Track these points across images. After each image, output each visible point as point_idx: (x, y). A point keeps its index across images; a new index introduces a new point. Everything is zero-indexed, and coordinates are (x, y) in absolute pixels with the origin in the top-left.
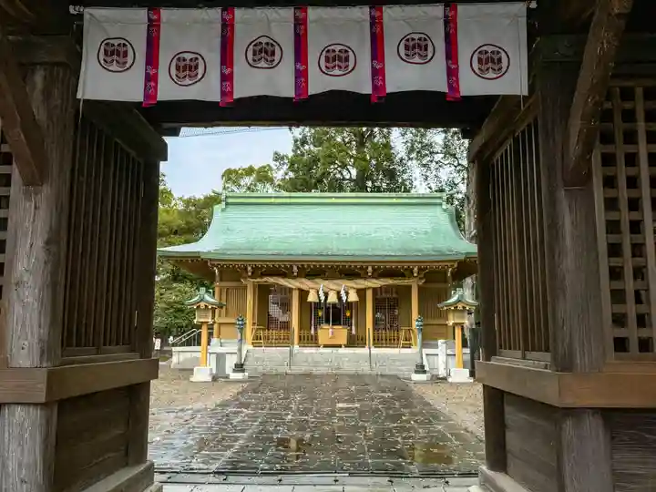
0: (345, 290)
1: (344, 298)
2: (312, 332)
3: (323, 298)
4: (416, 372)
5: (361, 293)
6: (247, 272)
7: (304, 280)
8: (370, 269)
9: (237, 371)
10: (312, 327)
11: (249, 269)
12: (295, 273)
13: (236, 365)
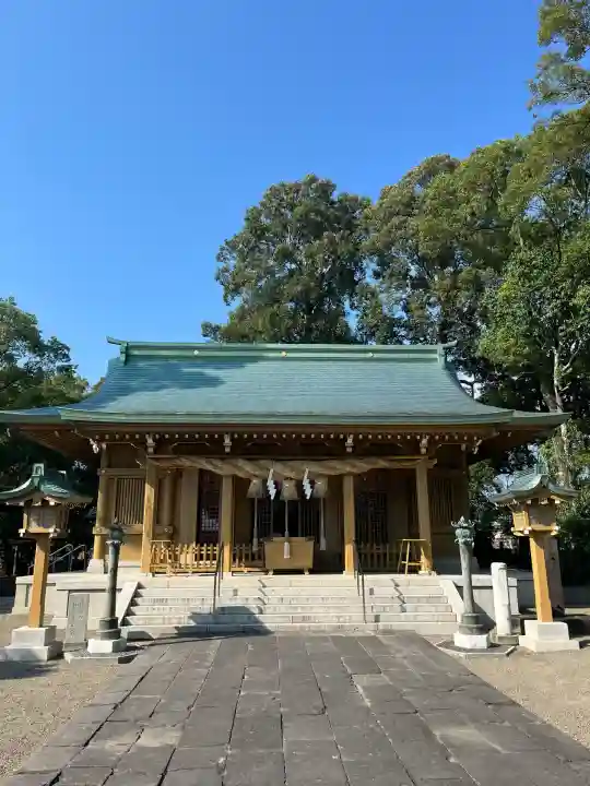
0: (309, 479)
1: (308, 492)
3: (273, 492)
4: (466, 629)
5: (336, 483)
6: (146, 448)
7: (241, 463)
8: (350, 441)
9: (103, 636)
10: (256, 541)
11: (150, 441)
12: (228, 450)
13: (101, 623)
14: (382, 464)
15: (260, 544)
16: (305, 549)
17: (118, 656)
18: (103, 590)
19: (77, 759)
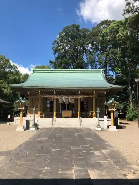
1: (70, 101)
2: (60, 113)
3: (64, 101)
4: (98, 127)
8: (79, 92)
9: (33, 127)
10: (60, 111)
11: (39, 91)
12: (55, 93)
13: (33, 125)
15: (61, 112)
16: (70, 113)
17: (36, 130)
18: (33, 120)
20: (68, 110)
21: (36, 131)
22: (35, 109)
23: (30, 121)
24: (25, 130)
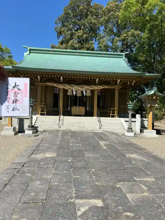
0: (85, 90)
1: (85, 94)
2: (69, 109)
3: (75, 93)
4: (128, 131)
5: (92, 92)
6: (38, 79)
7: (66, 85)
8: (97, 80)
9: (29, 130)
10: (69, 107)
11: (39, 77)
12: (62, 81)
13: (29, 126)
14: (106, 87)
15: (71, 108)
16: (82, 110)
18: (29, 119)
19: (29, 159)
20: (79, 105)
21: (35, 136)
22: (33, 101)
23: (25, 120)
24: (16, 134)
